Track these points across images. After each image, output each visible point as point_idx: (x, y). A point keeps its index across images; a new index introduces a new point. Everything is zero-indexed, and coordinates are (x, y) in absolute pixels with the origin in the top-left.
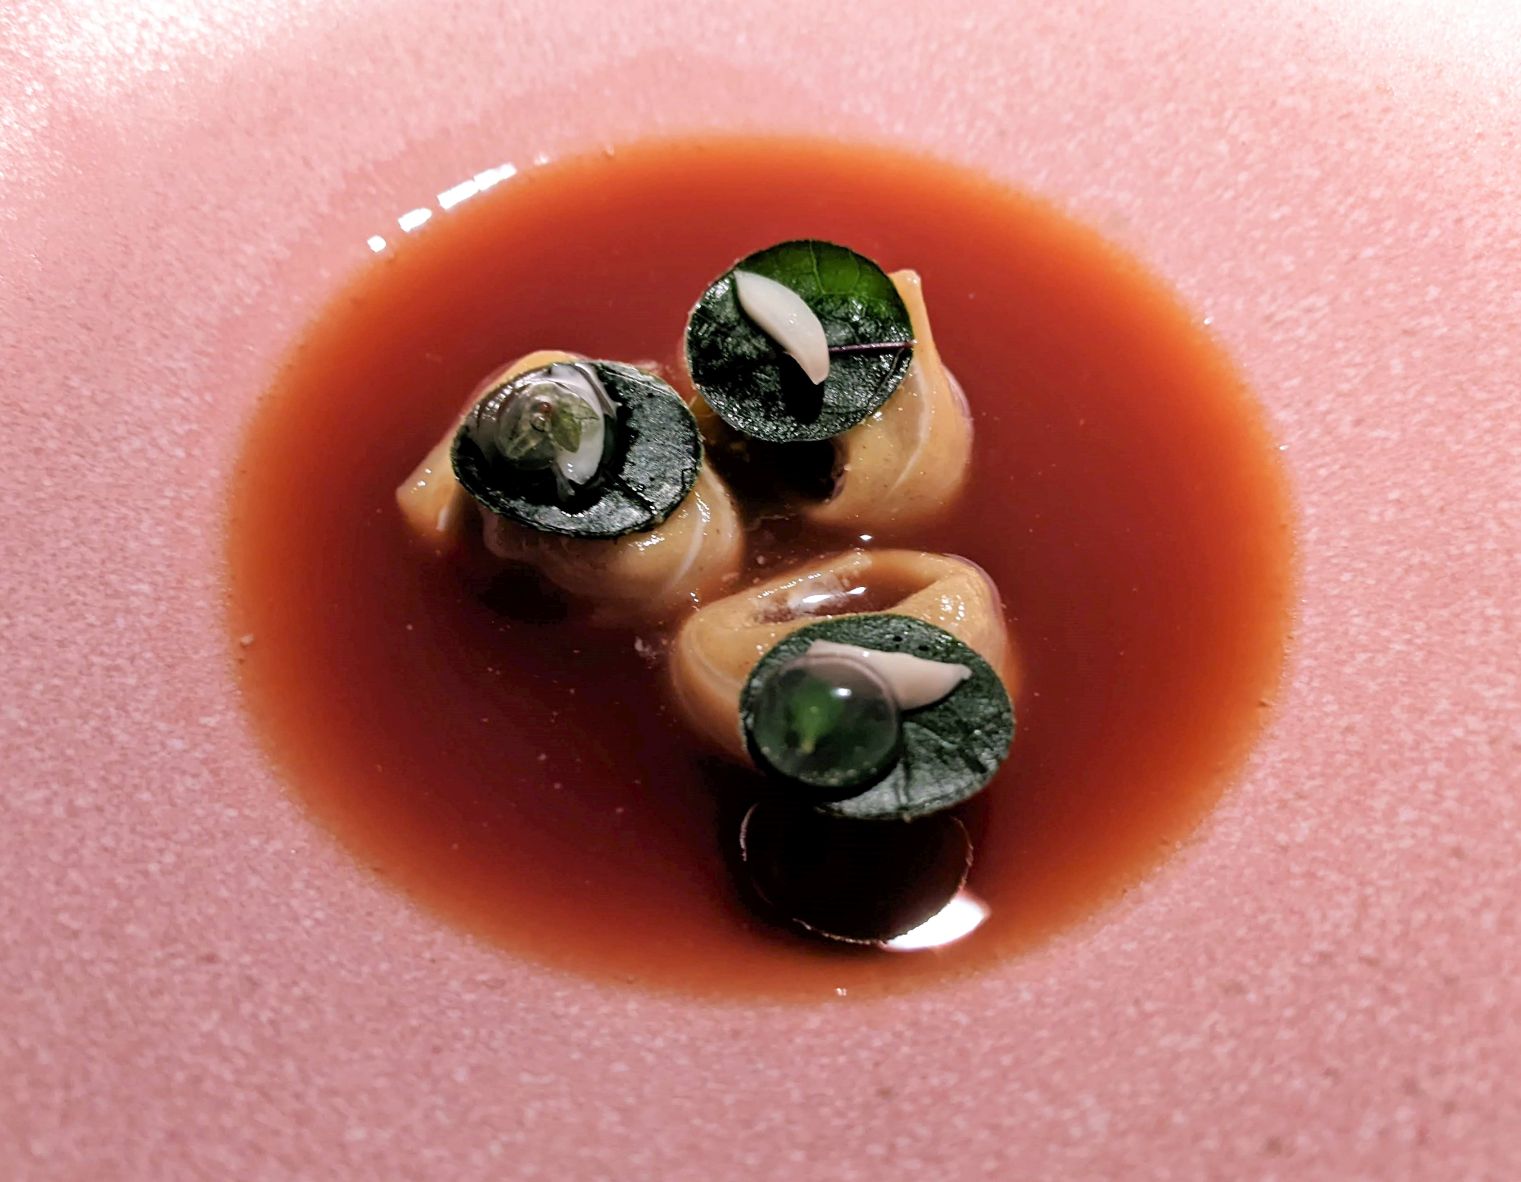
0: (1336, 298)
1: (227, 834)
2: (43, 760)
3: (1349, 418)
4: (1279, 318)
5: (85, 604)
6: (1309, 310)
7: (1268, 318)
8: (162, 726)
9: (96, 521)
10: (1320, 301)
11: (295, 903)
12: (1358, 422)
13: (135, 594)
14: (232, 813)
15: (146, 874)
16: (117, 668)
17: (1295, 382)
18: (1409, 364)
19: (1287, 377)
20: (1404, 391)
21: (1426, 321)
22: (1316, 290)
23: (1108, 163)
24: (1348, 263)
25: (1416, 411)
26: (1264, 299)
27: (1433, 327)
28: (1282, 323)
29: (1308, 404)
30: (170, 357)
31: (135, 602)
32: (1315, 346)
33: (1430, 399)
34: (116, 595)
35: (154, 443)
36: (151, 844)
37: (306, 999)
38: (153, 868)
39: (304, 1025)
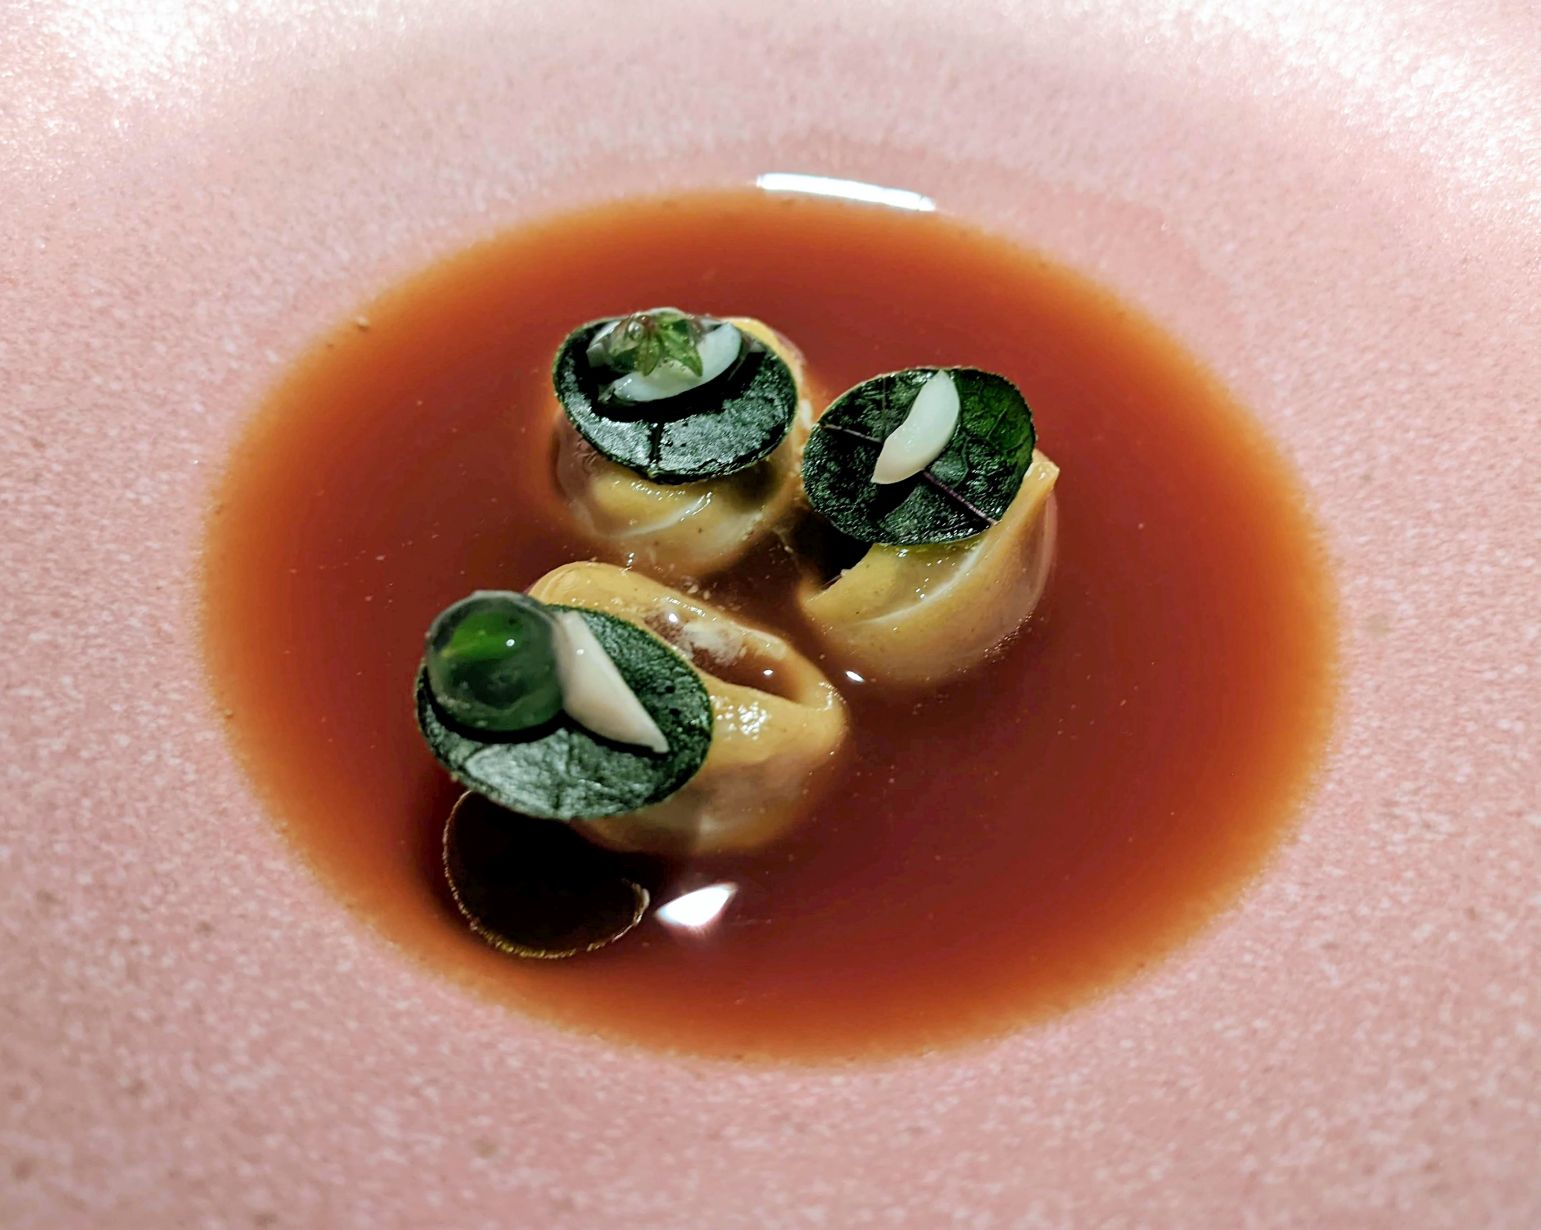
0: (1461, 834)
1: (174, 412)
2: (132, 274)
3: (1329, 937)
4: (1397, 811)
5: (292, 228)
6: (1427, 826)
7: (1390, 804)
8: (237, 330)
10: (1446, 825)
11: (144, 480)
12: (1330, 947)
13: (334, 252)
14: (199, 408)
15: (87, 377)
16: (258, 279)
17: (1337, 872)
18: (1434, 940)
19: (1337, 863)
20: (1397, 956)
21: (1500, 917)
22: (1454, 815)
23: (1424, 571)
24: (1510, 814)
25: (1382, 979)
26: (1408, 785)
27: (1497, 928)
28: (1395, 817)
29: (1321, 898)
31: (327, 256)
32: (1392, 859)
33: (1404, 981)
34: (320, 242)
36: (119, 371)
37: (46, 517)
38: (97, 380)
39: (18, 523)
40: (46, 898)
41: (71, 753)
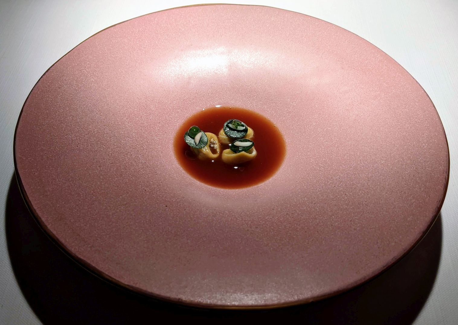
2: (214, 92)
8: (218, 102)
9: (240, 98)
13: (232, 101)
16: (224, 99)
30: (260, 105)
31: (231, 101)
34: (232, 100)
35: (250, 104)
37: (188, 104)
38: (203, 98)
39: (186, 103)
40: (160, 123)
41: (171, 118)
